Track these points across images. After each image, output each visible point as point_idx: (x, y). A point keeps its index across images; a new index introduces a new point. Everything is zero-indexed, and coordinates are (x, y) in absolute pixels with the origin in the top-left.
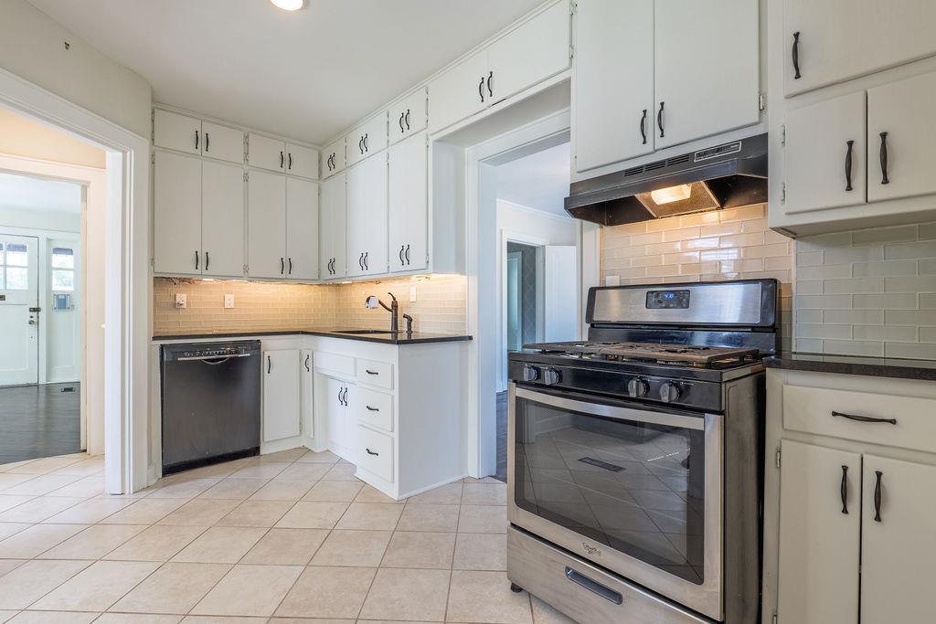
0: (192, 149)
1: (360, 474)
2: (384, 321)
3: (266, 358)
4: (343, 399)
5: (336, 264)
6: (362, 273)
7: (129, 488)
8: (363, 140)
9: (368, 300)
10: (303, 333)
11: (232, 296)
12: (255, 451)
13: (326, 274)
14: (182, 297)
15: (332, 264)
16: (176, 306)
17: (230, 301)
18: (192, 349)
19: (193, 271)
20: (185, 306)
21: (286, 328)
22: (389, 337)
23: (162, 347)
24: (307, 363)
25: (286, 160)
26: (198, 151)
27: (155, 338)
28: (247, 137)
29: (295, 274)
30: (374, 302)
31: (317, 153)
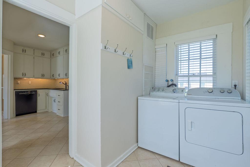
0: (22, 52)
1: (57, 114)
2: (64, 86)
3: (38, 94)
4: (55, 101)
5: (54, 75)
6: (59, 77)
7: (9, 118)
8: (59, 52)
9: (60, 83)
10: (46, 89)
11: (30, 81)
12: (36, 112)
13: (52, 77)
14: (19, 82)
15: (53, 75)
16: (18, 83)
17: (30, 82)
18: (22, 92)
19: (22, 77)
20: (20, 84)
21: (43, 88)
22: (65, 89)
23: (16, 91)
24: (47, 95)
25: (43, 54)
26: (23, 53)
27: (14, 90)
28: (34, 50)
29: (45, 77)
30: (61, 83)
31: (50, 53)
